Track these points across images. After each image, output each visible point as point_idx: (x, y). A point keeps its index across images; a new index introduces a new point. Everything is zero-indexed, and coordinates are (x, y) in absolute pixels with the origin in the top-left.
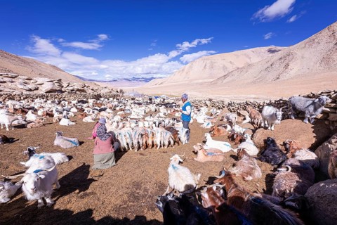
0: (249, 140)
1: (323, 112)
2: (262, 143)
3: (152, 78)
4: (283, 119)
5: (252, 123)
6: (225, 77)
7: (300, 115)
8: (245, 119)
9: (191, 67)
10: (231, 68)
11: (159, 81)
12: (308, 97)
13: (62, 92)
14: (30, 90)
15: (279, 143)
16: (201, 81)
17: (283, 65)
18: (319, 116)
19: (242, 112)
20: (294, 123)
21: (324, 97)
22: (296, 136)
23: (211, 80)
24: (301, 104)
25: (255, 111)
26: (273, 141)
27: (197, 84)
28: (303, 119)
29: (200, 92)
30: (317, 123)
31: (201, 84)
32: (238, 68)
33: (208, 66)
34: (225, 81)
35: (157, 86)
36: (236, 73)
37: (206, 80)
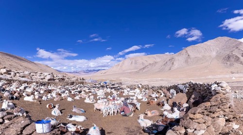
0: (166, 104)
1: (188, 89)
2: (172, 104)
3: (99, 70)
4: (177, 93)
5: (166, 96)
6: (144, 68)
7: (182, 91)
8: (161, 94)
9: (123, 63)
10: (146, 64)
11: (104, 71)
12: (183, 84)
13: (54, 80)
14: (42, 79)
15: (177, 103)
16: (129, 71)
17: (171, 63)
18: (187, 91)
19: (160, 91)
20: (180, 94)
21: (187, 85)
22: (182, 99)
23: (136, 70)
24: (181, 87)
25: (165, 91)
26: (175, 103)
27: (128, 73)
28: (183, 92)
29: (130, 78)
30: (187, 93)
31: (130, 73)
32: (150, 64)
33: (133, 62)
34: (144, 71)
35: (102, 74)
36: (150, 67)
37: (133, 71)
